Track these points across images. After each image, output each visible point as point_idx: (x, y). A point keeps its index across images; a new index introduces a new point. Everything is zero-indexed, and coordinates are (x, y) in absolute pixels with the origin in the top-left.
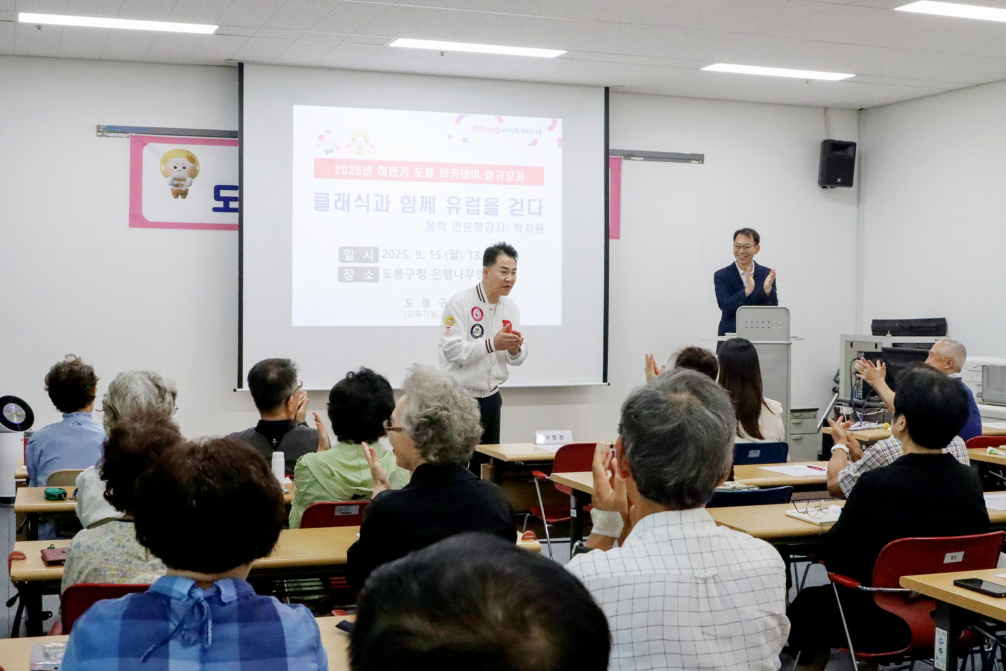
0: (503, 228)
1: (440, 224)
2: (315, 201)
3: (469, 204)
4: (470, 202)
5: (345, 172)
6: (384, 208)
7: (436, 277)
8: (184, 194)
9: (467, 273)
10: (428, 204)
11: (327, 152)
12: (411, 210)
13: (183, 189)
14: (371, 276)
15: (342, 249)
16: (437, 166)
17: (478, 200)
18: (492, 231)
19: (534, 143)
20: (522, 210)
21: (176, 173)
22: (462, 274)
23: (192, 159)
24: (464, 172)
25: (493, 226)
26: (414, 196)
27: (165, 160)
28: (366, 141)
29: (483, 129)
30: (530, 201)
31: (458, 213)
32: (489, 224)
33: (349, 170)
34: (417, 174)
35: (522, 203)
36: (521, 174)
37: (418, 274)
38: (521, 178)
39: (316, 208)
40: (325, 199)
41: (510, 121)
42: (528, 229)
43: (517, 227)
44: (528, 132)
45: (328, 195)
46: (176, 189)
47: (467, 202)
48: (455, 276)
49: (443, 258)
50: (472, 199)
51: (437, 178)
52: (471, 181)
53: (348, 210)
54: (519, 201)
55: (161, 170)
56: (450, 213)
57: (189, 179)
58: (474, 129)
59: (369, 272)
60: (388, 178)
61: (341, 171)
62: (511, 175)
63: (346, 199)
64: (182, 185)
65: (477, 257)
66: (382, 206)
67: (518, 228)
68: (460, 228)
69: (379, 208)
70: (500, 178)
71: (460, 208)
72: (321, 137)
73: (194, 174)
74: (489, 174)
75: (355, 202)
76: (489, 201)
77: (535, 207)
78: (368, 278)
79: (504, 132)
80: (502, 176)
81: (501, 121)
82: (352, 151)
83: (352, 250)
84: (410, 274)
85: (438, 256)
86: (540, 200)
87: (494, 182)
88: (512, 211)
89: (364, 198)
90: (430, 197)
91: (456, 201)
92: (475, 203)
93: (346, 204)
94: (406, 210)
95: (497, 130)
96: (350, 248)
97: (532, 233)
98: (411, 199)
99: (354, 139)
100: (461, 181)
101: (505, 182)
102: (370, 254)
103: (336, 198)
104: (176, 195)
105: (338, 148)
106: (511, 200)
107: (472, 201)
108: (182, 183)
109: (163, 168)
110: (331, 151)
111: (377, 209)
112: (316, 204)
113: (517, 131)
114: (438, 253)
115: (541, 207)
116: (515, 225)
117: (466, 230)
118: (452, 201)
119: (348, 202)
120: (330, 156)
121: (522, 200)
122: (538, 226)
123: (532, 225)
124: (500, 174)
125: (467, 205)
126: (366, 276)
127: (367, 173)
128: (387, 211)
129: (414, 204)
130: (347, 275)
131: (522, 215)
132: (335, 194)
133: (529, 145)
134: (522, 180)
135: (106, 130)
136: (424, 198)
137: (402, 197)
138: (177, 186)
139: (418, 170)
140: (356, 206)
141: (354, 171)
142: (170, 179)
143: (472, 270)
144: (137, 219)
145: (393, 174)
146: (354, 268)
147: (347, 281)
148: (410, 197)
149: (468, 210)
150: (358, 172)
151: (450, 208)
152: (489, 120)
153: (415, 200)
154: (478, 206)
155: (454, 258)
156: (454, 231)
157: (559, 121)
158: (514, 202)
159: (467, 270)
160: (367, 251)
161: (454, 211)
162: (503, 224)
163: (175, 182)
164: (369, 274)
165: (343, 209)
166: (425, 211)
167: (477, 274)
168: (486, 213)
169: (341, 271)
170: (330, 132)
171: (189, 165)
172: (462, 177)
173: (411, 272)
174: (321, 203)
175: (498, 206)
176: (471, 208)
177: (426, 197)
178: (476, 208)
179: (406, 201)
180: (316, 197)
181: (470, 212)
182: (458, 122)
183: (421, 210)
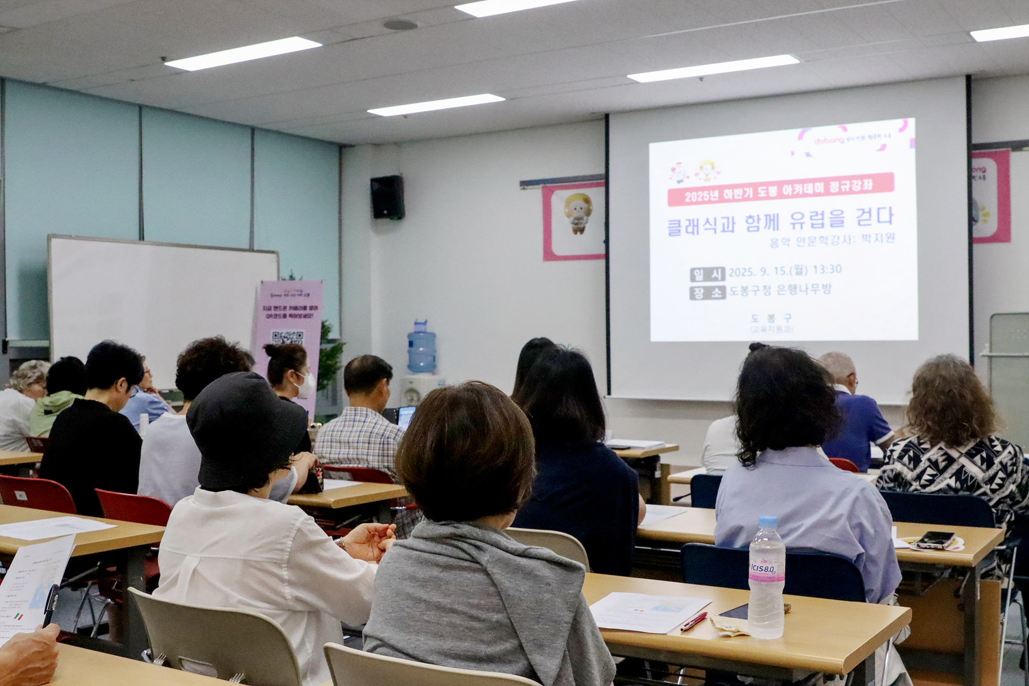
0: (850, 239)
1: (784, 240)
2: (669, 227)
3: (813, 218)
4: (813, 216)
5: (694, 198)
6: (730, 229)
7: (781, 293)
8: (582, 231)
9: (813, 287)
10: (772, 222)
11: (679, 182)
12: (756, 229)
13: (581, 226)
14: (719, 294)
15: (692, 270)
16: (780, 184)
17: (823, 214)
18: (838, 244)
19: (883, 147)
20: (870, 220)
21: (576, 214)
22: (807, 288)
23: (587, 201)
24: (807, 186)
25: (838, 238)
26: (758, 216)
27: (568, 203)
28: (713, 168)
29: (827, 141)
30: (879, 209)
31: (802, 228)
32: (834, 237)
33: (698, 196)
34: (760, 194)
35: (870, 212)
36: (869, 182)
37: (763, 290)
38: (868, 186)
39: (670, 235)
40: (677, 225)
41: (855, 129)
42: (877, 239)
43: (865, 237)
44: (875, 138)
45: (679, 221)
46: (575, 227)
47: (811, 217)
48: (801, 291)
49: (787, 274)
50: (817, 213)
51: (780, 196)
52: (815, 194)
53: (698, 233)
54: (867, 210)
55: (565, 212)
56: (794, 228)
57: (585, 218)
58: (817, 142)
59: (717, 290)
60: (734, 200)
61: (690, 198)
62: (857, 185)
63: (695, 224)
64: (581, 224)
65: (822, 271)
66: (728, 228)
67: (867, 238)
68: (804, 243)
69: (726, 229)
70: (845, 189)
71: (804, 223)
72: (673, 169)
73: (588, 213)
74: (834, 186)
75: (704, 225)
76: (834, 213)
77: (885, 215)
78: (717, 296)
79: (848, 141)
80: (848, 187)
81: (845, 130)
82: (700, 179)
83: (702, 271)
84: (755, 291)
85: (782, 272)
86: (890, 208)
87: (840, 193)
88: (859, 221)
89: (712, 221)
90: (774, 215)
91: (800, 216)
92: (820, 217)
93: (696, 228)
94: (751, 229)
95: (842, 140)
96: (699, 269)
97: (882, 242)
98: (756, 218)
99: (702, 168)
100: (805, 195)
101: (851, 192)
102: (717, 273)
103: (687, 223)
104: (575, 231)
105: (688, 177)
106: (858, 210)
107: (817, 215)
108: (581, 221)
109: (567, 210)
110: (682, 181)
111: (724, 231)
112: (670, 230)
113: (863, 138)
114: (783, 269)
115: (891, 215)
116: (863, 236)
117: (811, 244)
118: (796, 216)
119: (697, 226)
120: (682, 186)
121: (870, 209)
122: (889, 235)
123: (882, 234)
124: (845, 184)
125: (811, 219)
126: (715, 294)
127: (714, 197)
128: (733, 231)
129: (758, 223)
130: (697, 294)
131: (870, 225)
132: (687, 220)
133: (878, 150)
134: (870, 188)
135: (525, 184)
136: (768, 217)
137: (747, 217)
138: (576, 224)
139: (762, 190)
140: (706, 229)
141: (703, 197)
142: (572, 219)
143: (818, 285)
144: (549, 255)
145: (738, 196)
146: (705, 288)
147: (696, 299)
148: (754, 216)
149: (813, 224)
150: (706, 197)
151: (794, 224)
152: (833, 131)
153: (759, 219)
154: (823, 219)
155: (799, 273)
156: (798, 246)
157: (912, 121)
158: (861, 212)
159: (813, 285)
160: (715, 271)
161: (798, 226)
162: (850, 236)
163: (576, 221)
164: (717, 292)
165: (693, 233)
166: (769, 228)
167: (823, 288)
168: (832, 226)
169: (692, 290)
170: (680, 163)
171: (584, 205)
172: (806, 192)
173: (756, 289)
174: (675, 229)
175: (844, 217)
176: (815, 222)
177: (770, 215)
178: (820, 222)
179: (750, 221)
180: (670, 224)
181: (815, 226)
182: (801, 137)
183: (765, 227)
